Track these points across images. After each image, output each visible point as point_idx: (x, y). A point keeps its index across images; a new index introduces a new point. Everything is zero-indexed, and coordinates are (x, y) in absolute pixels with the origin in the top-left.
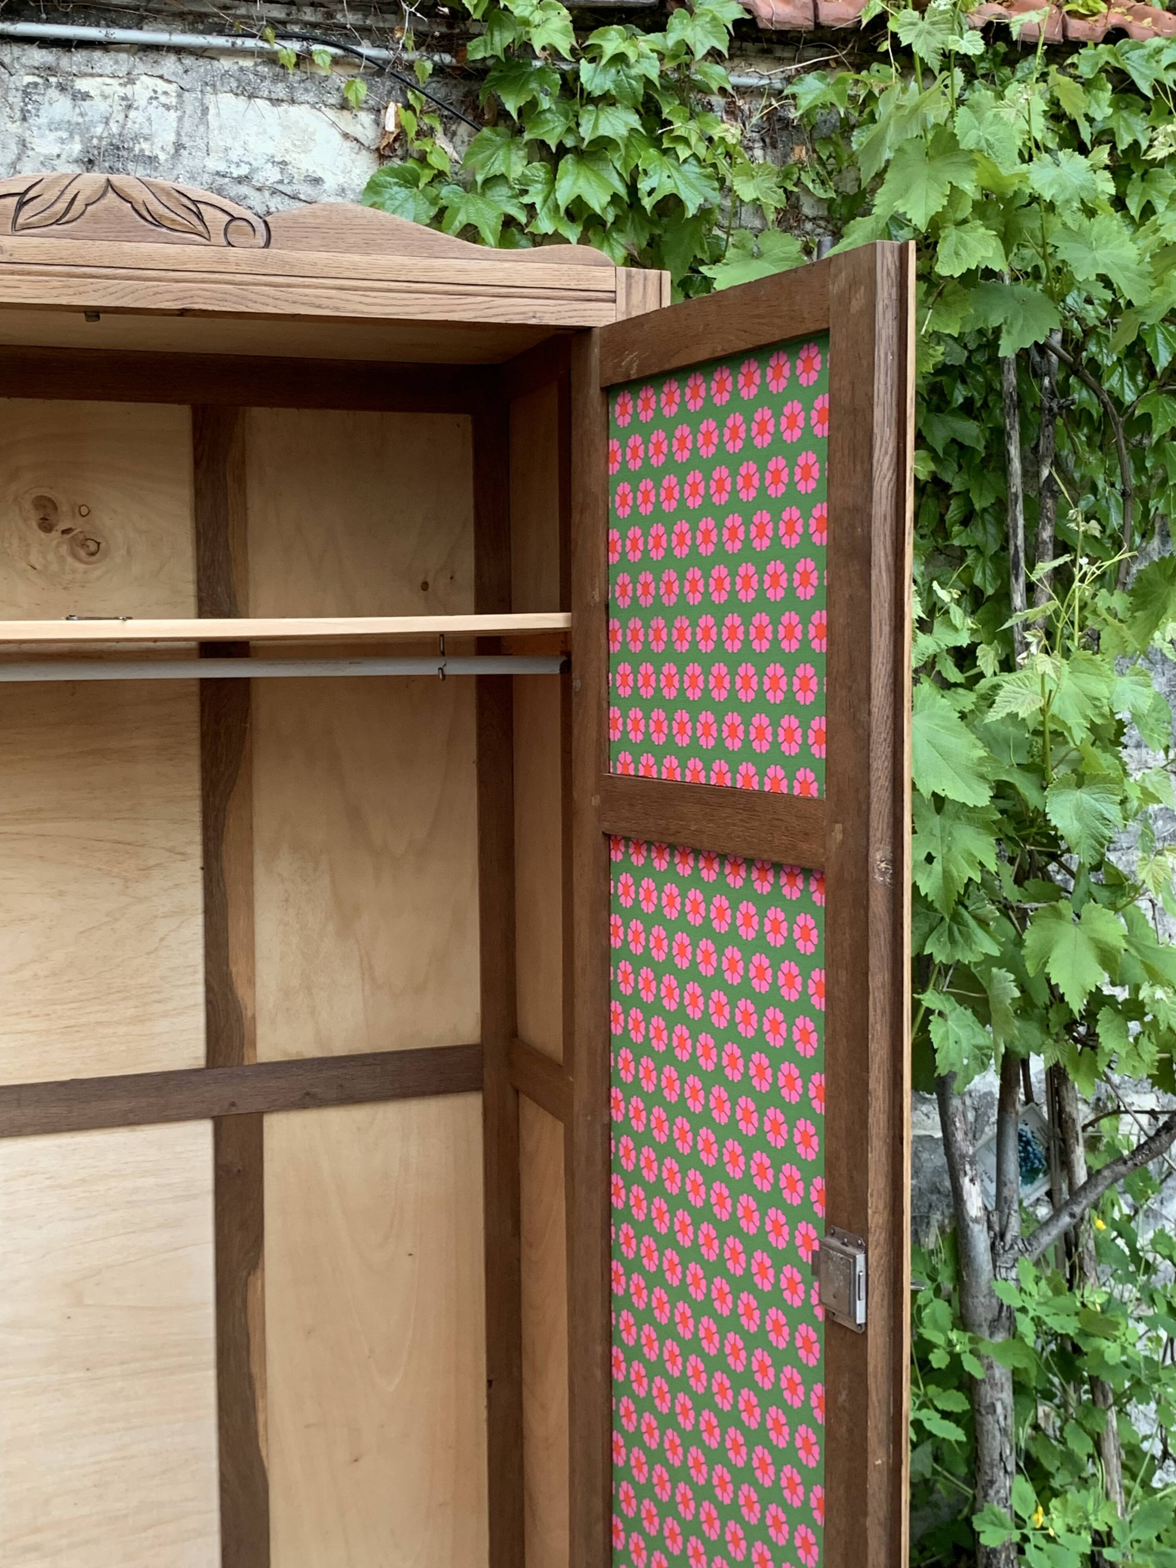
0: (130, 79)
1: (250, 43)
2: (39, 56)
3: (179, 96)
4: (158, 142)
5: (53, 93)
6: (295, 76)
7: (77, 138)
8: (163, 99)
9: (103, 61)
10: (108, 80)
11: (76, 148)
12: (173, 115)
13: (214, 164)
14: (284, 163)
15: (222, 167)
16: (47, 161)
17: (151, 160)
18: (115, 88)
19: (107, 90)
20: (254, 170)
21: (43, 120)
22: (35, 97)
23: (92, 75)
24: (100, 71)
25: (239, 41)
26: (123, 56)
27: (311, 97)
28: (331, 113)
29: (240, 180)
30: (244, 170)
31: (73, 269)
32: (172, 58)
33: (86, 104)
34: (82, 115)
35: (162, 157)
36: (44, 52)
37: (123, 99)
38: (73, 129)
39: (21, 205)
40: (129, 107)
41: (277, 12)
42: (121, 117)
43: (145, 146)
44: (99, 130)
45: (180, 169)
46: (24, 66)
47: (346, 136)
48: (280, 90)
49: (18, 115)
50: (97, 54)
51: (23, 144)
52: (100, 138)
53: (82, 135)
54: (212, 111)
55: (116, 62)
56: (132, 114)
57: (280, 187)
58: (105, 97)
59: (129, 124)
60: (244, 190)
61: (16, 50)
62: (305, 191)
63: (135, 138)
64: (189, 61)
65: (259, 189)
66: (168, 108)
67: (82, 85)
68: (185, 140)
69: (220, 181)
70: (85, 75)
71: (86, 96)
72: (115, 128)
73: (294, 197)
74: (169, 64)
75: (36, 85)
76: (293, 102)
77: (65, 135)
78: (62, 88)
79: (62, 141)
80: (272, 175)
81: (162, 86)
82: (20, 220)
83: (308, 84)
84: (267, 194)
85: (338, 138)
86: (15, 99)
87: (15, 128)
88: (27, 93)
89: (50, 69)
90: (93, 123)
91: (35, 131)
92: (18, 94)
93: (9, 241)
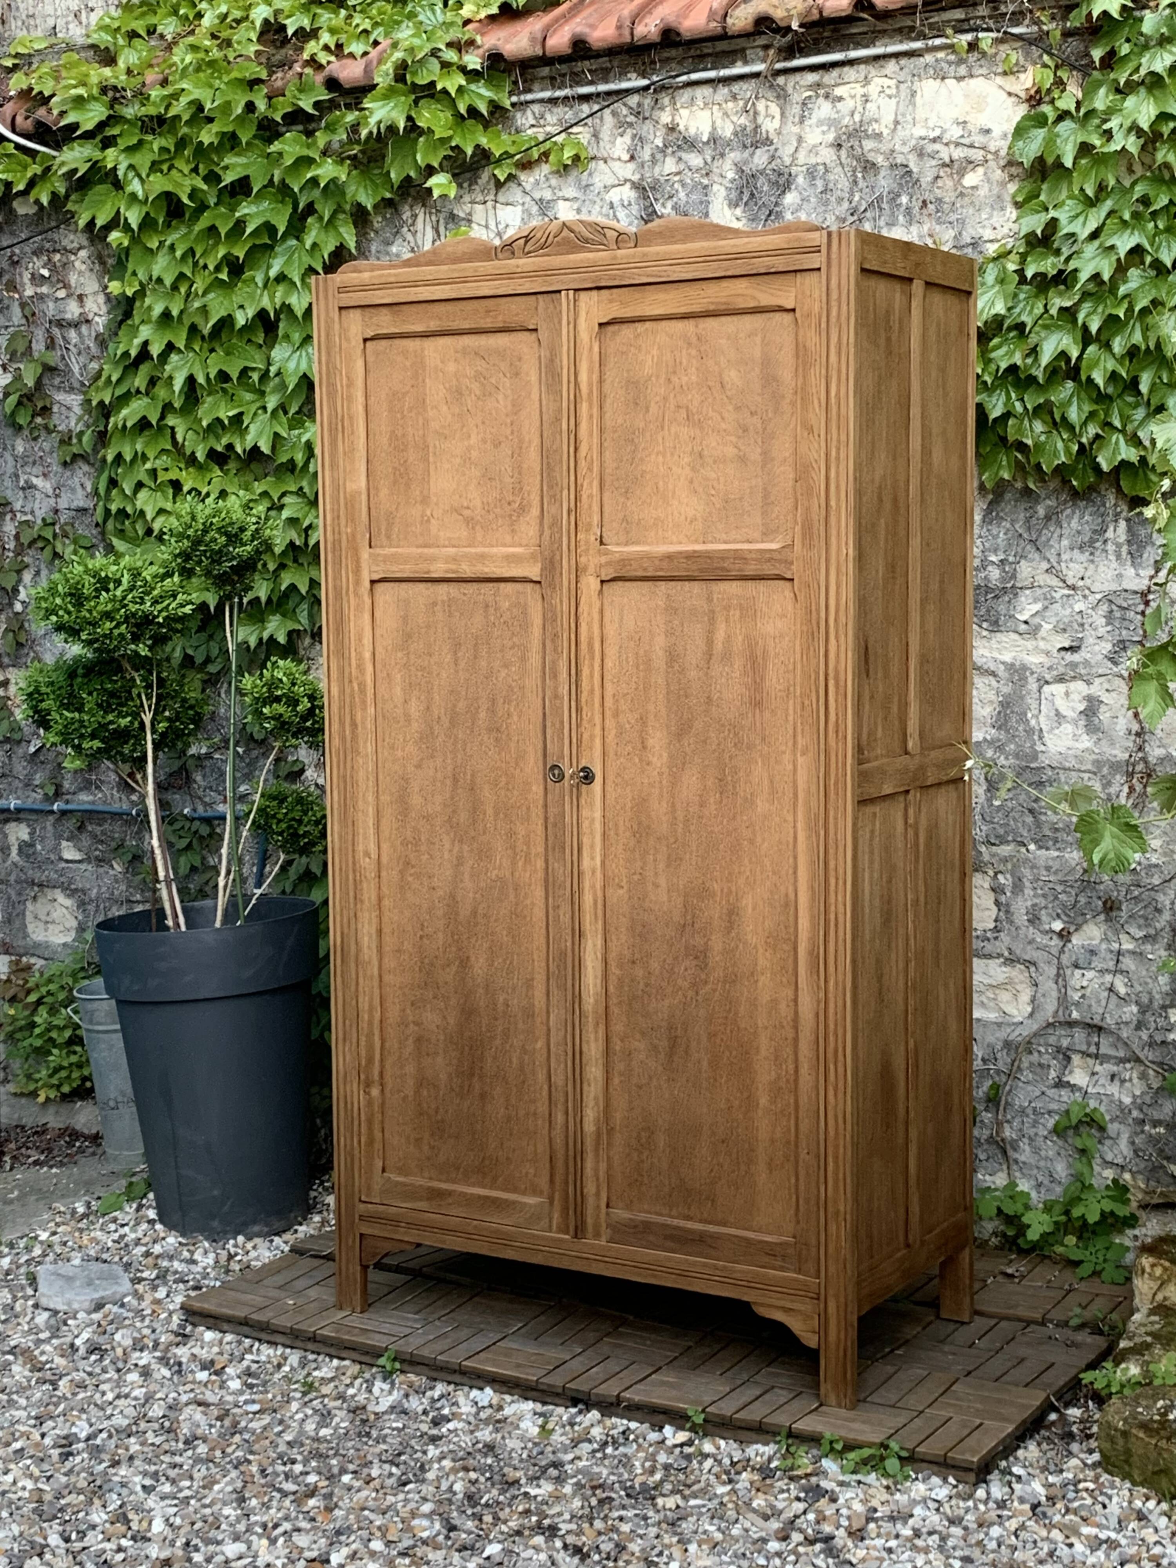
0: (866, 81)
1: (938, 42)
2: (811, 78)
3: (897, 87)
4: (884, 122)
5: (821, 100)
6: (973, 57)
7: (833, 129)
8: (888, 92)
9: (849, 73)
10: (853, 85)
11: (831, 137)
12: (894, 101)
13: (919, 131)
14: (965, 122)
15: (923, 132)
16: (813, 150)
17: (878, 136)
18: (859, 90)
19: (853, 92)
20: (944, 131)
21: (813, 121)
22: (810, 106)
23: (843, 84)
24: (848, 80)
25: (930, 42)
26: (862, 67)
27: (984, 71)
28: (999, 80)
29: (934, 140)
30: (937, 133)
31: (550, 272)
32: (893, 61)
33: (839, 105)
34: (837, 112)
35: (886, 132)
36: (814, 74)
37: (863, 96)
38: (832, 123)
39: (526, 242)
40: (867, 101)
41: (958, 14)
42: (861, 110)
43: (875, 126)
44: (846, 121)
45: (897, 140)
46: (801, 87)
47: (1010, 94)
48: (962, 70)
49: (797, 120)
50: (846, 69)
51: (800, 139)
52: (846, 126)
53: (836, 127)
54: (919, 93)
56: (869, 105)
57: (962, 141)
58: (853, 97)
59: (867, 113)
60: (937, 146)
61: (798, 77)
62: (978, 140)
63: (869, 123)
64: (903, 61)
65: (947, 144)
66: (890, 97)
67: (838, 91)
68: (899, 118)
69: (922, 142)
70: (837, 85)
71: (840, 99)
72: (857, 117)
73: (972, 146)
74: (891, 66)
75: (810, 97)
76: (972, 76)
77: (825, 128)
78: (827, 97)
79: (824, 133)
80: (955, 132)
81: (887, 82)
82: (526, 250)
83: (983, 62)
84: (952, 146)
85: (1005, 95)
86: (796, 110)
87: (796, 129)
88: (804, 104)
89: (819, 85)
90: (843, 117)
91: (807, 129)
92: (799, 107)
93: (521, 261)
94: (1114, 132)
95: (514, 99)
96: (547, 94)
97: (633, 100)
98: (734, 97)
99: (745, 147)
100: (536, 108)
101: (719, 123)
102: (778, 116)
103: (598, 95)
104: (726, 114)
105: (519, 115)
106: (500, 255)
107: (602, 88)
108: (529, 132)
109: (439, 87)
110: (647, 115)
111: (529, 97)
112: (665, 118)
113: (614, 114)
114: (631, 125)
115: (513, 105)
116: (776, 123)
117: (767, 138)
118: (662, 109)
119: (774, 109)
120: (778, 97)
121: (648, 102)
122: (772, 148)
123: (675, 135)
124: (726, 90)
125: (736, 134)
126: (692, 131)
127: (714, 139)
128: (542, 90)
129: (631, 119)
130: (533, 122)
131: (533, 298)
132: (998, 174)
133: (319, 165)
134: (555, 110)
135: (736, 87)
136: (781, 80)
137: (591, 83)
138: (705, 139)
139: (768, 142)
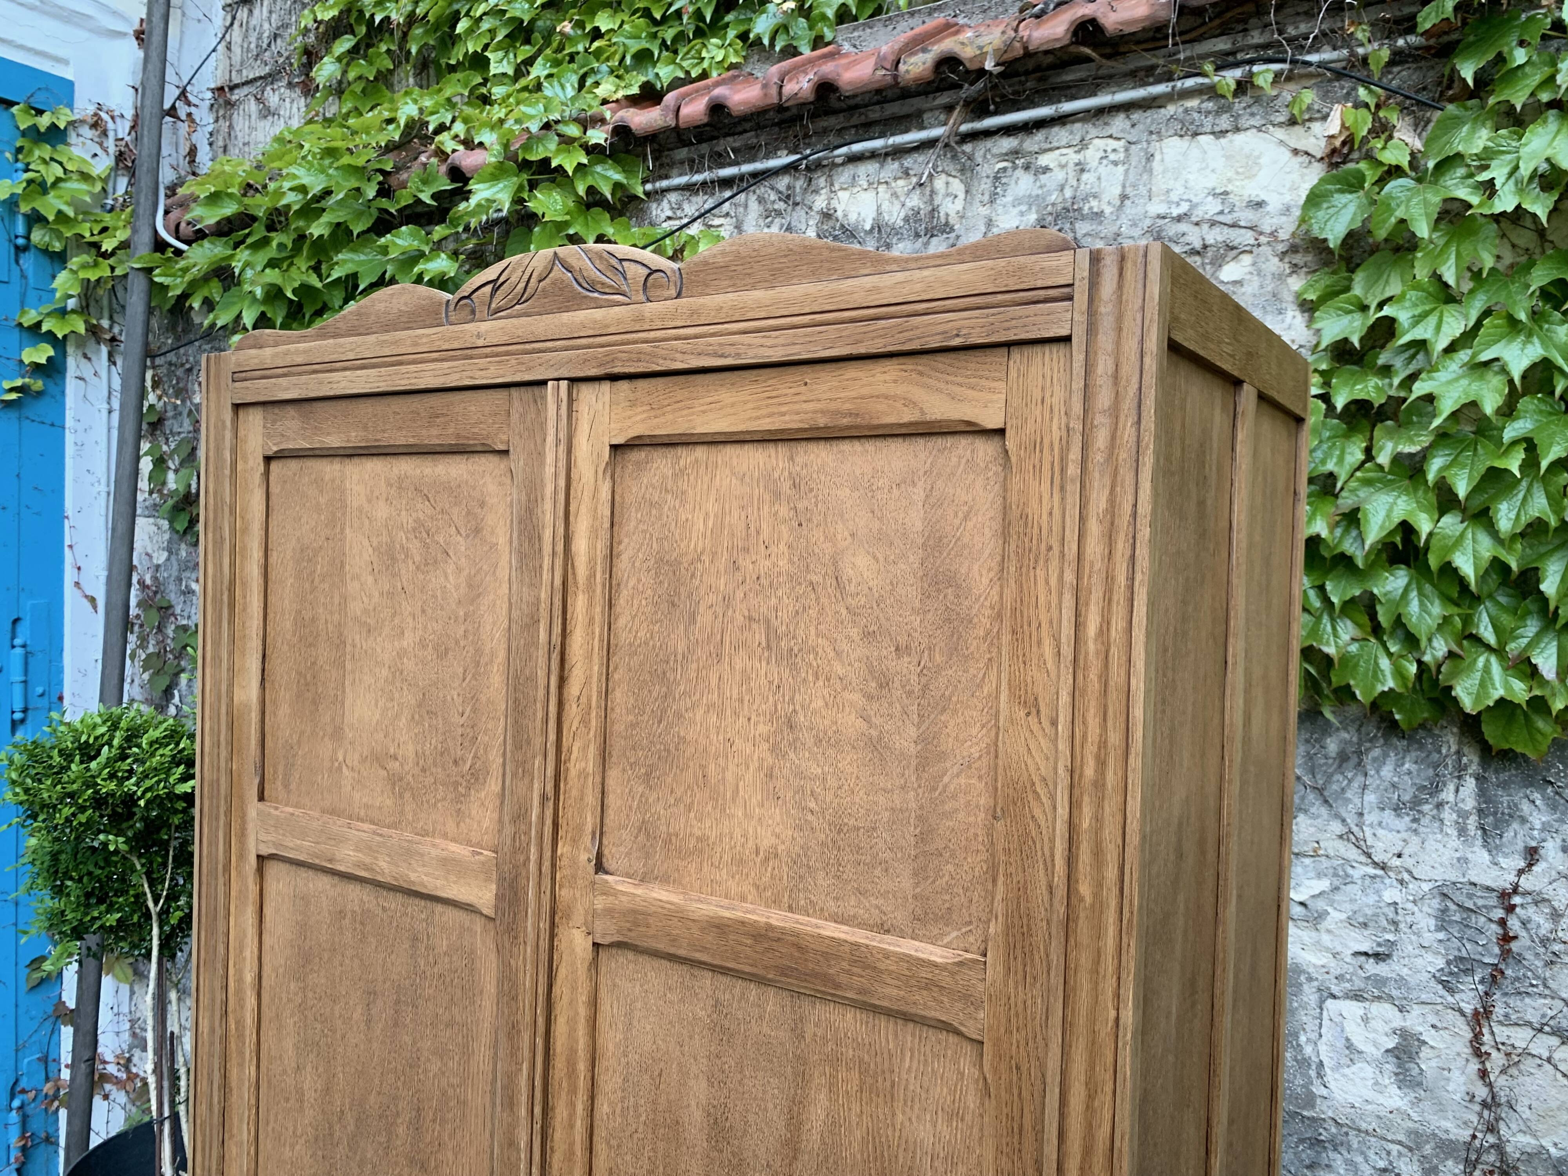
0: (1083, 145)
1: (1190, 83)
2: (1007, 144)
3: (1127, 150)
4: (1105, 198)
5: (1019, 172)
6: (1241, 103)
7: (1034, 208)
8: (1113, 157)
9: (1060, 135)
10: (1064, 151)
12: (1121, 169)
13: (1157, 208)
14: (1226, 193)
15: (1162, 209)
17: (1098, 216)
18: (1072, 156)
19: (1063, 160)
20: (1194, 206)
21: (1009, 199)
22: (1004, 180)
23: (1050, 150)
24: (1055, 144)
25: (1179, 84)
26: (1078, 125)
27: (1257, 121)
28: (1280, 133)
29: (1179, 219)
30: (1184, 208)
31: (527, 346)
32: (1122, 116)
33: (1043, 178)
34: (1041, 187)
35: (1108, 210)
36: (1011, 139)
37: (1077, 165)
38: (1032, 201)
39: (495, 290)
40: (1082, 170)
41: (1222, 44)
42: (1075, 183)
43: (1094, 203)
44: (1053, 198)
45: (1124, 220)
46: (993, 156)
47: (1296, 152)
48: (1224, 122)
49: (986, 198)
50: (1056, 130)
52: (1053, 204)
53: (1039, 206)
54: (1158, 157)
55: (1071, 133)
56: (1085, 176)
57: (1220, 218)
58: (1063, 166)
59: (1082, 187)
60: (1183, 227)
61: (989, 143)
62: (1246, 216)
63: (1085, 199)
64: (1136, 116)
65: (1197, 224)
66: (1115, 163)
67: (1044, 160)
68: (1128, 190)
69: (1161, 222)
70: (1046, 151)
71: (1046, 170)
72: (1068, 193)
73: (1234, 226)
74: (1119, 123)
75: (1005, 169)
76: (1237, 129)
77: (1024, 208)
78: (1027, 168)
79: (1022, 214)
80: (1211, 207)
81: (1112, 144)
82: (493, 306)
83: (1254, 109)
84: (1205, 227)
85: (1288, 154)
86: (986, 185)
87: (984, 211)
88: (997, 178)
89: (1015, 153)
90: (1049, 193)
91: (1000, 210)
92: (989, 181)
93: (484, 326)
94: (1498, 184)
95: (649, 187)
96: (683, 180)
97: (783, 182)
98: (906, 173)
99: (917, 235)
100: (673, 197)
101: (885, 206)
102: (961, 195)
103: (741, 178)
104: (895, 195)
105: (654, 205)
106: (453, 317)
107: (747, 168)
108: (664, 225)
109: (554, 164)
110: (798, 199)
111: (664, 184)
112: (820, 202)
113: (761, 200)
114: (779, 213)
115: (647, 194)
116: (959, 204)
117: (947, 224)
118: (816, 192)
119: (957, 186)
120: (962, 170)
121: (800, 184)
122: (953, 235)
123: (831, 223)
124: (896, 165)
125: (906, 219)
126: (853, 218)
127: (878, 227)
128: (681, 175)
129: (780, 206)
130: (669, 213)
131: (502, 394)
132: (1274, 265)
133: (429, 260)
134: (694, 199)
135: (908, 162)
136: (968, 148)
137: (736, 163)
138: (868, 227)
139: (947, 228)
